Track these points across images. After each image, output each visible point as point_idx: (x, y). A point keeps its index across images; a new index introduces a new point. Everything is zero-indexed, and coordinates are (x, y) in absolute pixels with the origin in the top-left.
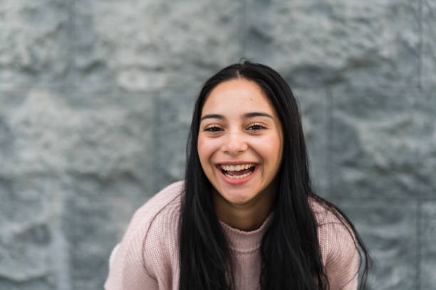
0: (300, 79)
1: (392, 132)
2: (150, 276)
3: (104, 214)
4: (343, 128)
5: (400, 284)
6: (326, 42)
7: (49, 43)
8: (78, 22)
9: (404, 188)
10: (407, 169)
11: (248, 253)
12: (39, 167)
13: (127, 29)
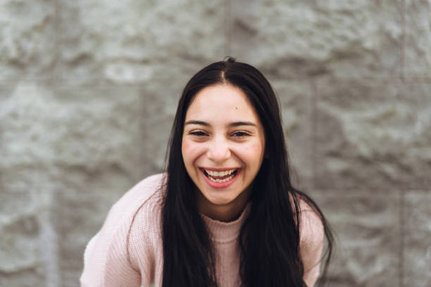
0: (285, 71)
1: (375, 122)
2: (134, 269)
3: (92, 206)
4: (327, 119)
5: (384, 272)
6: (311, 33)
7: (36, 36)
8: (65, 15)
9: (387, 177)
10: (390, 158)
11: (227, 243)
12: (27, 160)
13: (113, 21)
